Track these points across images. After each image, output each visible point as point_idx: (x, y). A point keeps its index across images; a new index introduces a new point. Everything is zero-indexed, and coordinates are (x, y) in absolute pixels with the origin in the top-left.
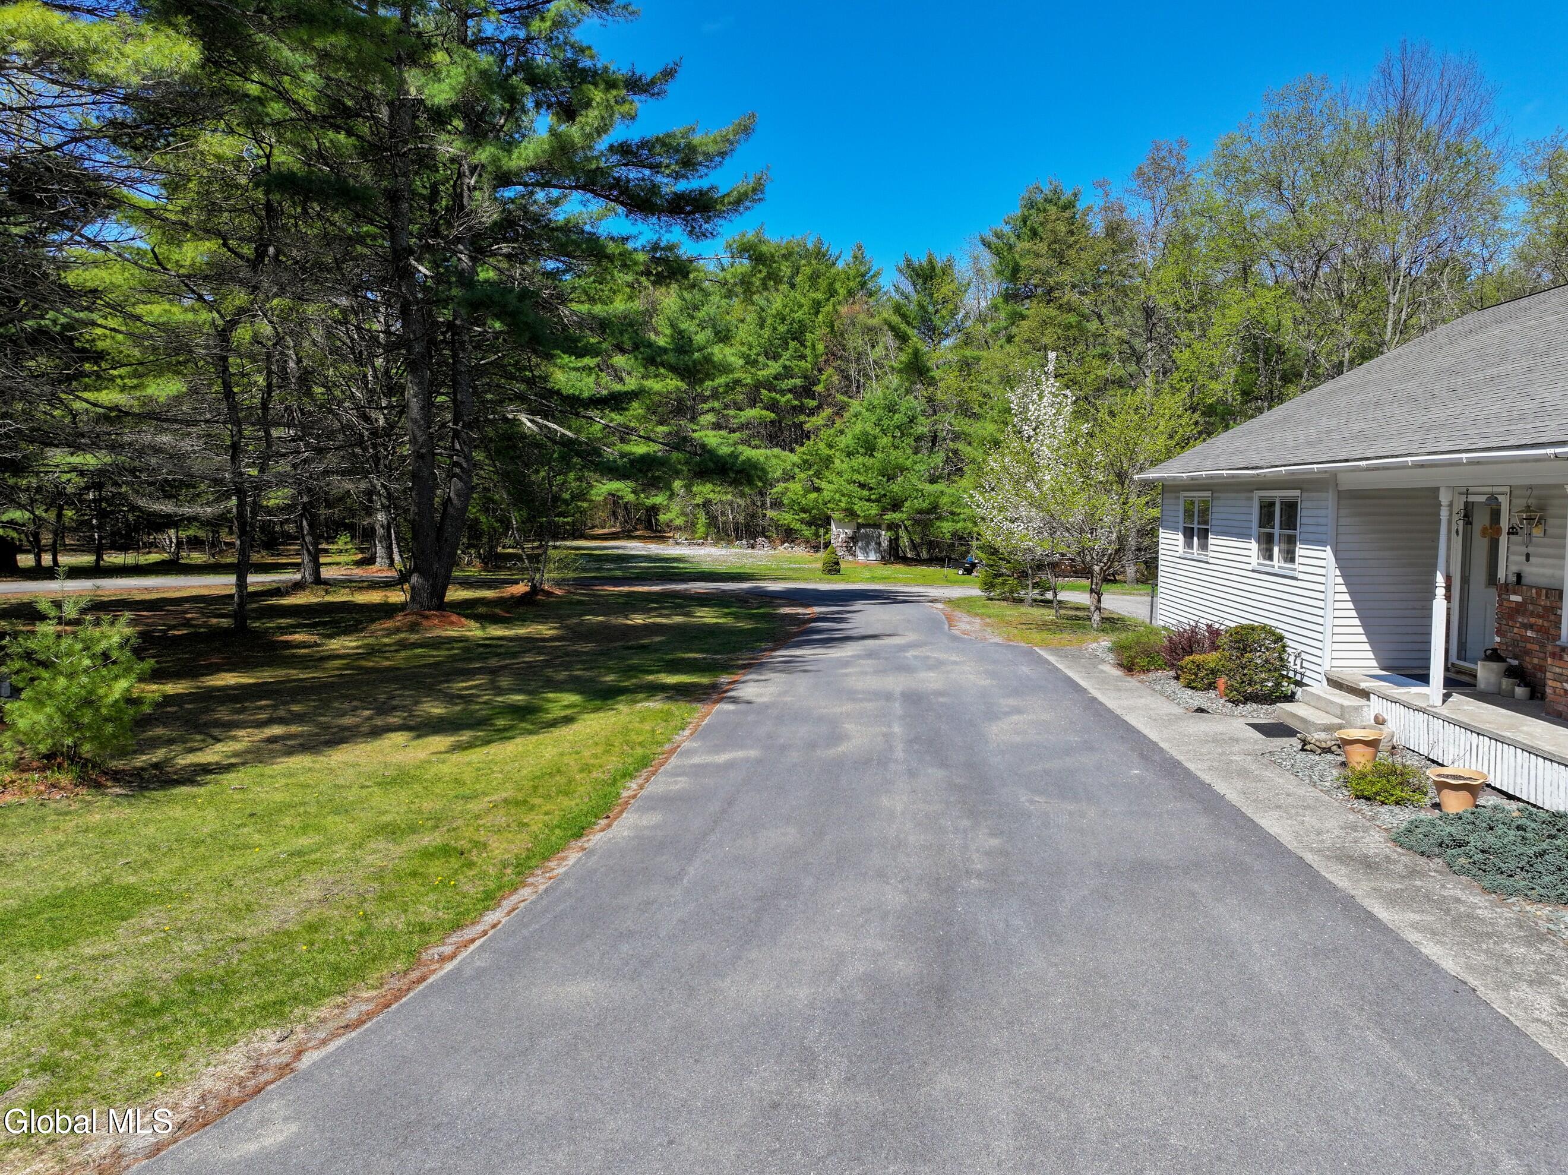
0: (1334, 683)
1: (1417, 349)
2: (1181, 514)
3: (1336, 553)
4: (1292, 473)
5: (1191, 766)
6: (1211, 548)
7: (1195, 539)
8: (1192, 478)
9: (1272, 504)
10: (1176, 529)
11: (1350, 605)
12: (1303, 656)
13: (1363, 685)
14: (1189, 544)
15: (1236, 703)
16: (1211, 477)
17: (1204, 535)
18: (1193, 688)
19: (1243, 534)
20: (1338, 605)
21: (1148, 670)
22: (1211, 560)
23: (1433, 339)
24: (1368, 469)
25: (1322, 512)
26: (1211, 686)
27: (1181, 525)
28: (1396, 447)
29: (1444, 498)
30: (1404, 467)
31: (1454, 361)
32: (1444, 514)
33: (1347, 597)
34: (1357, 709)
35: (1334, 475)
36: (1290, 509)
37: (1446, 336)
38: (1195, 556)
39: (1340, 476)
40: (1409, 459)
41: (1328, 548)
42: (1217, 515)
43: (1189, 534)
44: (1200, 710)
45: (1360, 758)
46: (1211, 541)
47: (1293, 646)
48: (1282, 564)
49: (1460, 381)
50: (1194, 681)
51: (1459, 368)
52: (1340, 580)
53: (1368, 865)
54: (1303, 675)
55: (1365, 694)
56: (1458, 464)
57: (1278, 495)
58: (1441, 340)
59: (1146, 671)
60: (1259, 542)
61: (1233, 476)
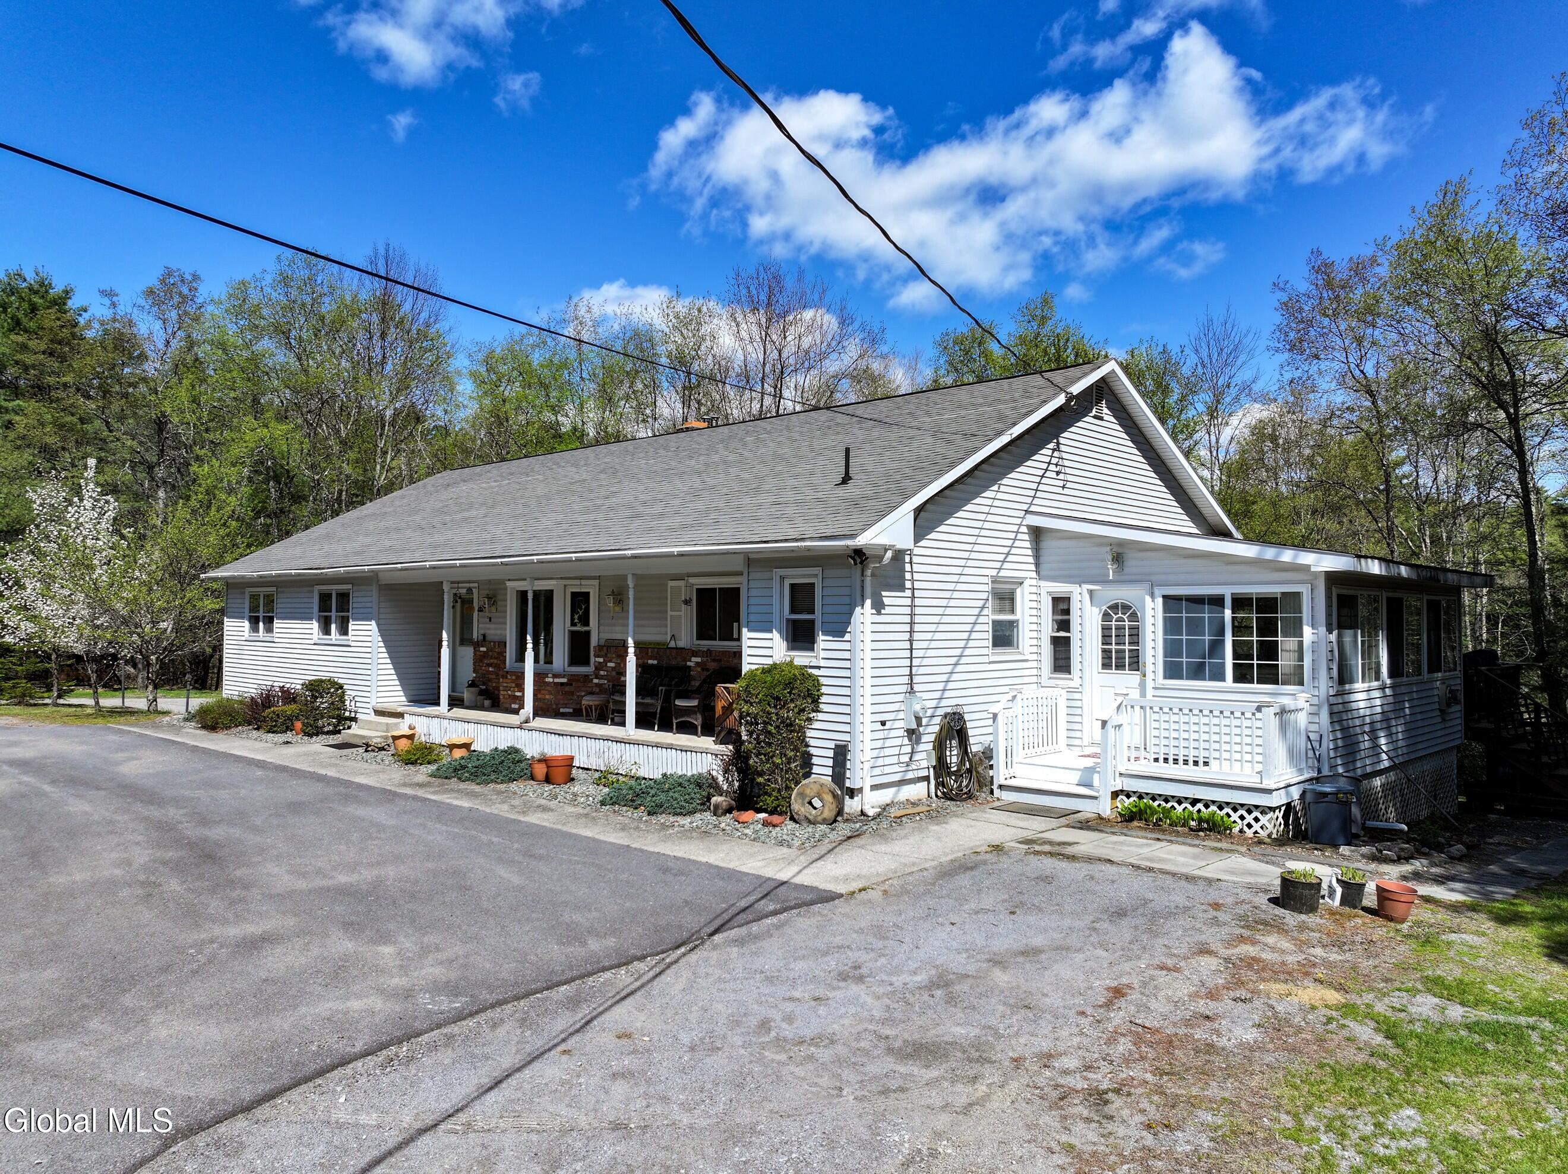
0: (379, 713)
1: (415, 492)
2: (247, 606)
3: (378, 625)
4: (348, 572)
5: (298, 767)
6: (275, 630)
7: (261, 624)
8: (261, 577)
9: (330, 595)
10: (243, 618)
11: (388, 661)
12: (357, 699)
13: (400, 710)
14: (255, 628)
15: (310, 735)
16: (279, 576)
17: (269, 621)
18: (273, 732)
19: (305, 617)
20: (380, 661)
21: (230, 727)
22: (277, 640)
23: (424, 487)
24: (402, 569)
25: (369, 599)
26: (289, 729)
27: (247, 613)
28: (417, 556)
29: (446, 587)
30: (424, 568)
31: (441, 505)
32: (446, 597)
33: (386, 655)
34: (397, 724)
35: (376, 573)
36: (344, 597)
37: (433, 485)
38: (261, 639)
39: (381, 575)
40: (427, 563)
41: (373, 623)
42: (279, 605)
43: (254, 621)
44: (288, 742)
45: (404, 744)
46: (275, 625)
47: (349, 694)
48: (338, 637)
49: (448, 518)
50: (275, 726)
51: (445, 509)
52: (382, 644)
53: (420, 785)
54: (356, 712)
55: (400, 715)
56: (454, 566)
57: (334, 588)
58: (430, 488)
59: (228, 728)
60: (319, 622)
61: (299, 575)
